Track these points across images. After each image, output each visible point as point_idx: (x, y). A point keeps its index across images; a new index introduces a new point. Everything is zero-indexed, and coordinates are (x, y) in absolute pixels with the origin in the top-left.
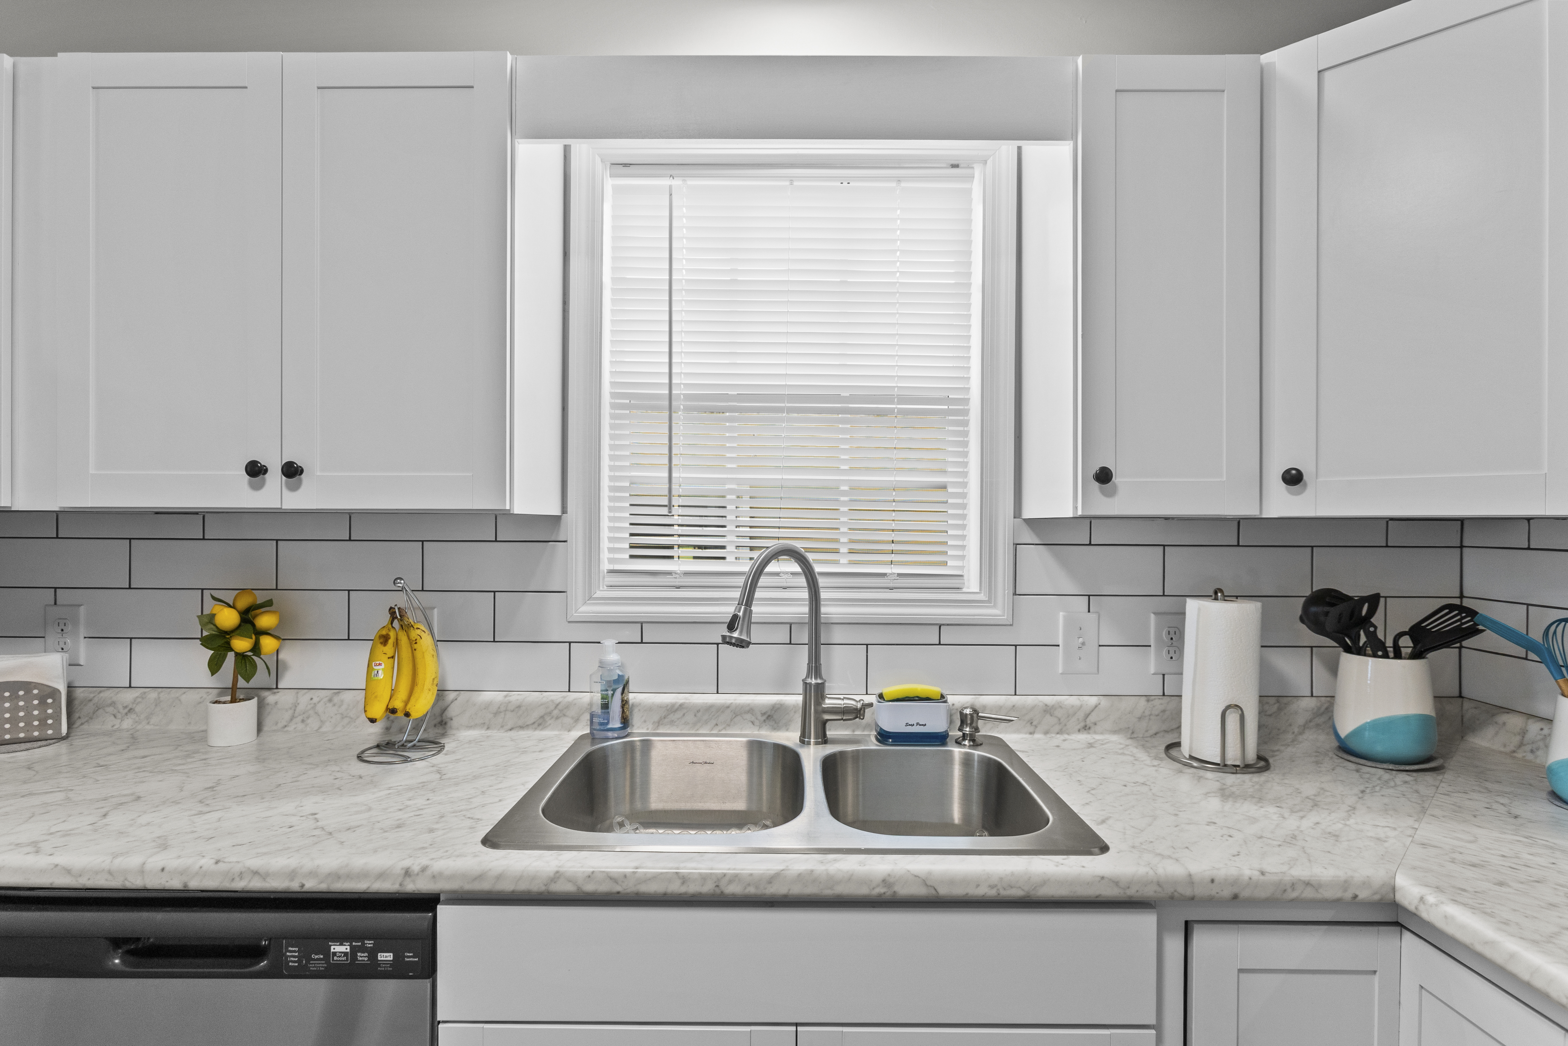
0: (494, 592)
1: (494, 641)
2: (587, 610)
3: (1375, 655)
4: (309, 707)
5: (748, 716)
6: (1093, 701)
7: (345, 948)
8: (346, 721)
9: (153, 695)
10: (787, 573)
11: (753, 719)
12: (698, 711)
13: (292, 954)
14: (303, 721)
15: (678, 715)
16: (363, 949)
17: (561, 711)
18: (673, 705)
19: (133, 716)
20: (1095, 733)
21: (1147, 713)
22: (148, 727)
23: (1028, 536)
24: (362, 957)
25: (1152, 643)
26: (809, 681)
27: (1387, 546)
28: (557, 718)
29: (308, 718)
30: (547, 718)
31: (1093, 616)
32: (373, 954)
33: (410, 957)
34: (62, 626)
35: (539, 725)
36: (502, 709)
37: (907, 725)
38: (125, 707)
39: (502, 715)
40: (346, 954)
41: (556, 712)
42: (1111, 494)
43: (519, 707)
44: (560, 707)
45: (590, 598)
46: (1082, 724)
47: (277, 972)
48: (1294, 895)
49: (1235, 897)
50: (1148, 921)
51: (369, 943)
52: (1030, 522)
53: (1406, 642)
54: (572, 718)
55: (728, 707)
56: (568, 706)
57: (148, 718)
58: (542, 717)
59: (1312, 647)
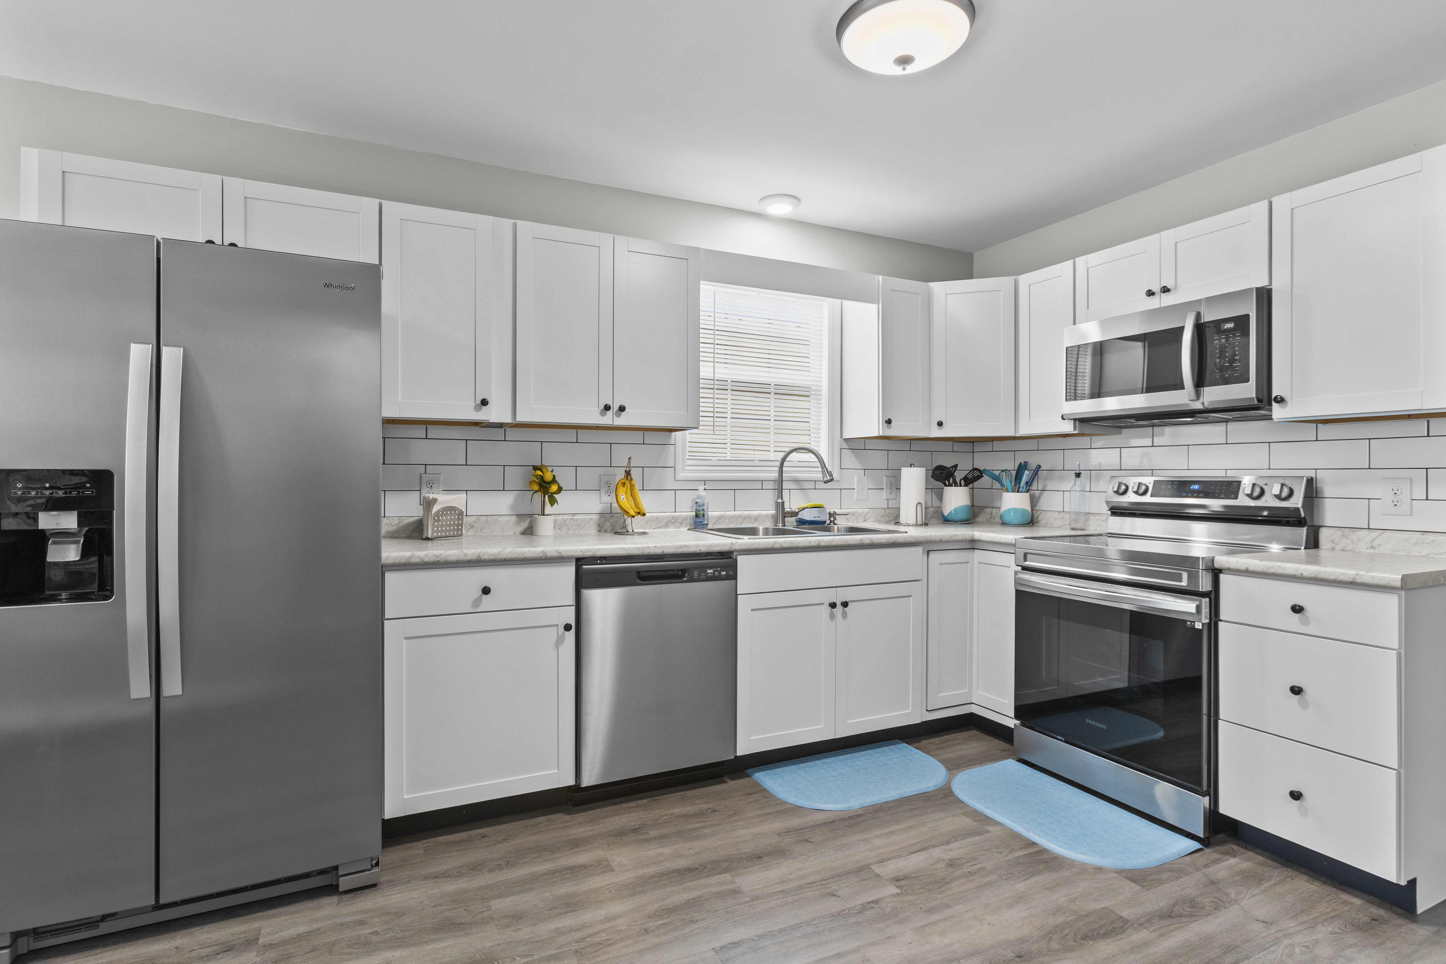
0: (643, 467)
1: (643, 490)
2: (682, 475)
3: (955, 486)
4: (562, 521)
5: (749, 520)
6: (867, 510)
7: (711, 571)
8: (580, 528)
9: (484, 518)
10: (757, 460)
11: (751, 521)
12: (730, 518)
13: (696, 573)
14: (559, 529)
15: (722, 520)
16: (717, 571)
17: (675, 520)
18: (720, 516)
19: (474, 529)
20: (868, 522)
21: (884, 514)
22: (482, 534)
23: (845, 446)
24: (717, 574)
25: (885, 488)
26: (778, 501)
27: (953, 452)
28: (673, 523)
29: (562, 527)
30: (669, 523)
31: (866, 478)
32: (720, 573)
33: (731, 573)
34: (431, 485)
35: (666, 527)
36: (650, 520)
37: (814, 517)
38: (469, 525)
39: (650, 522)
40: (712, 573)
41: (673, 521)
42: (889, 428)
43: (657, 519)
44: (674, 518)
45: (684, 470)
46: (864, 519)
47: (692, 580)
48: (953, 539)
49: (941, 540)
50: (919, 550)
51: (719, 569)
52: (846, 440)
53: (963, 482)
54: (680, 523)
55: (741, 516)
56: (678, 518)
57: (481, 530)
58: (667, 523)
59: (932, 489)
